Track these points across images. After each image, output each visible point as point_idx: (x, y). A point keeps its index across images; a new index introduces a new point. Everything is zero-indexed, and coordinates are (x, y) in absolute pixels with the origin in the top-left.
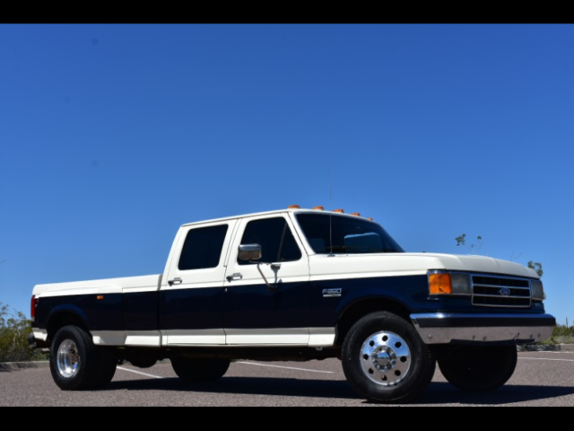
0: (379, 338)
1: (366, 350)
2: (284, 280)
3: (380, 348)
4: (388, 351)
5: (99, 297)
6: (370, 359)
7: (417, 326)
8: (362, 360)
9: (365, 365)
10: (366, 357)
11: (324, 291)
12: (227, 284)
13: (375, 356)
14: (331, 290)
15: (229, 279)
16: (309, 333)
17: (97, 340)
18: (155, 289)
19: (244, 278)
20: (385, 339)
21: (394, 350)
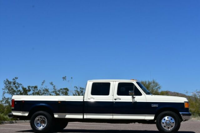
0: (166, 118)
1: (163, 121)
2: (137, 101)
3: (167, 121)
4: (169, 121)
5: (59, 102)
6: (164, 123)
7: (182, 115)
8: (162, 124)
9: (163, 125)
10: (163, 123)
11: (152, 105)
12: (114, 101)
13: (166, 123)
14: (154, 105)
15: (115, 99)
16: (145, 116)
17: (56, 116)
18: (82, 101)
19: (121, 99)
20: (168, 118)
21: (171, 121)
